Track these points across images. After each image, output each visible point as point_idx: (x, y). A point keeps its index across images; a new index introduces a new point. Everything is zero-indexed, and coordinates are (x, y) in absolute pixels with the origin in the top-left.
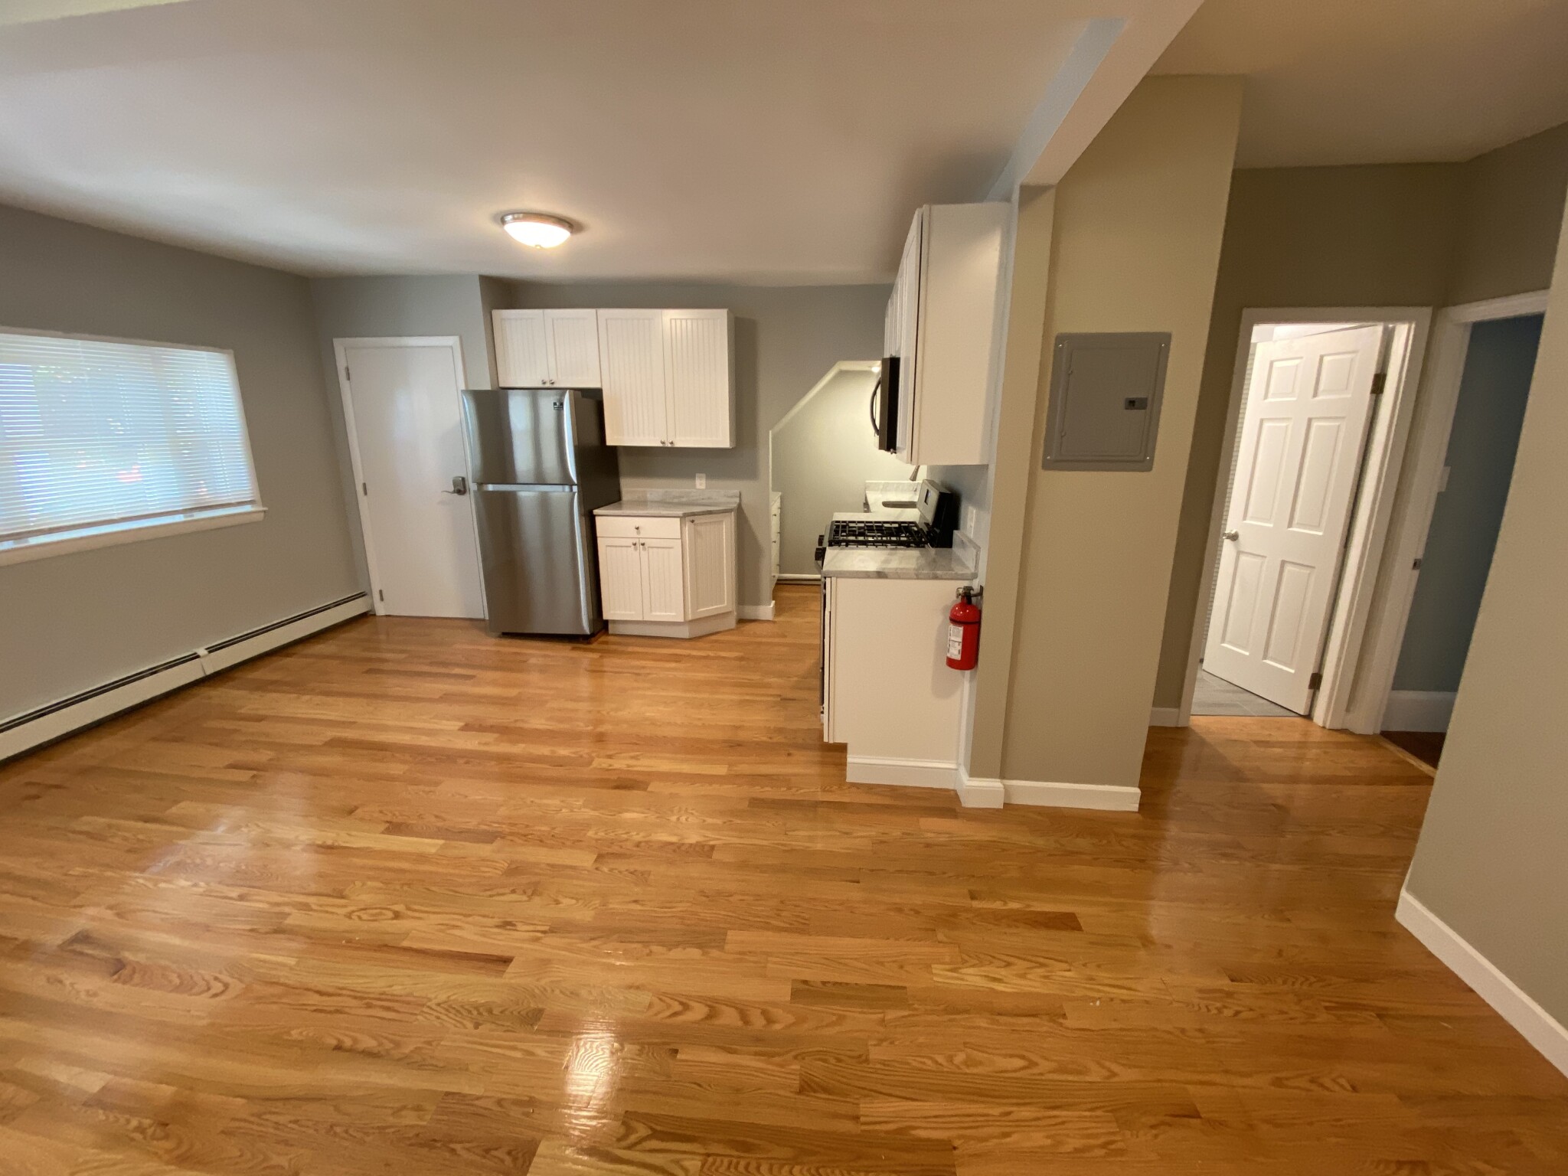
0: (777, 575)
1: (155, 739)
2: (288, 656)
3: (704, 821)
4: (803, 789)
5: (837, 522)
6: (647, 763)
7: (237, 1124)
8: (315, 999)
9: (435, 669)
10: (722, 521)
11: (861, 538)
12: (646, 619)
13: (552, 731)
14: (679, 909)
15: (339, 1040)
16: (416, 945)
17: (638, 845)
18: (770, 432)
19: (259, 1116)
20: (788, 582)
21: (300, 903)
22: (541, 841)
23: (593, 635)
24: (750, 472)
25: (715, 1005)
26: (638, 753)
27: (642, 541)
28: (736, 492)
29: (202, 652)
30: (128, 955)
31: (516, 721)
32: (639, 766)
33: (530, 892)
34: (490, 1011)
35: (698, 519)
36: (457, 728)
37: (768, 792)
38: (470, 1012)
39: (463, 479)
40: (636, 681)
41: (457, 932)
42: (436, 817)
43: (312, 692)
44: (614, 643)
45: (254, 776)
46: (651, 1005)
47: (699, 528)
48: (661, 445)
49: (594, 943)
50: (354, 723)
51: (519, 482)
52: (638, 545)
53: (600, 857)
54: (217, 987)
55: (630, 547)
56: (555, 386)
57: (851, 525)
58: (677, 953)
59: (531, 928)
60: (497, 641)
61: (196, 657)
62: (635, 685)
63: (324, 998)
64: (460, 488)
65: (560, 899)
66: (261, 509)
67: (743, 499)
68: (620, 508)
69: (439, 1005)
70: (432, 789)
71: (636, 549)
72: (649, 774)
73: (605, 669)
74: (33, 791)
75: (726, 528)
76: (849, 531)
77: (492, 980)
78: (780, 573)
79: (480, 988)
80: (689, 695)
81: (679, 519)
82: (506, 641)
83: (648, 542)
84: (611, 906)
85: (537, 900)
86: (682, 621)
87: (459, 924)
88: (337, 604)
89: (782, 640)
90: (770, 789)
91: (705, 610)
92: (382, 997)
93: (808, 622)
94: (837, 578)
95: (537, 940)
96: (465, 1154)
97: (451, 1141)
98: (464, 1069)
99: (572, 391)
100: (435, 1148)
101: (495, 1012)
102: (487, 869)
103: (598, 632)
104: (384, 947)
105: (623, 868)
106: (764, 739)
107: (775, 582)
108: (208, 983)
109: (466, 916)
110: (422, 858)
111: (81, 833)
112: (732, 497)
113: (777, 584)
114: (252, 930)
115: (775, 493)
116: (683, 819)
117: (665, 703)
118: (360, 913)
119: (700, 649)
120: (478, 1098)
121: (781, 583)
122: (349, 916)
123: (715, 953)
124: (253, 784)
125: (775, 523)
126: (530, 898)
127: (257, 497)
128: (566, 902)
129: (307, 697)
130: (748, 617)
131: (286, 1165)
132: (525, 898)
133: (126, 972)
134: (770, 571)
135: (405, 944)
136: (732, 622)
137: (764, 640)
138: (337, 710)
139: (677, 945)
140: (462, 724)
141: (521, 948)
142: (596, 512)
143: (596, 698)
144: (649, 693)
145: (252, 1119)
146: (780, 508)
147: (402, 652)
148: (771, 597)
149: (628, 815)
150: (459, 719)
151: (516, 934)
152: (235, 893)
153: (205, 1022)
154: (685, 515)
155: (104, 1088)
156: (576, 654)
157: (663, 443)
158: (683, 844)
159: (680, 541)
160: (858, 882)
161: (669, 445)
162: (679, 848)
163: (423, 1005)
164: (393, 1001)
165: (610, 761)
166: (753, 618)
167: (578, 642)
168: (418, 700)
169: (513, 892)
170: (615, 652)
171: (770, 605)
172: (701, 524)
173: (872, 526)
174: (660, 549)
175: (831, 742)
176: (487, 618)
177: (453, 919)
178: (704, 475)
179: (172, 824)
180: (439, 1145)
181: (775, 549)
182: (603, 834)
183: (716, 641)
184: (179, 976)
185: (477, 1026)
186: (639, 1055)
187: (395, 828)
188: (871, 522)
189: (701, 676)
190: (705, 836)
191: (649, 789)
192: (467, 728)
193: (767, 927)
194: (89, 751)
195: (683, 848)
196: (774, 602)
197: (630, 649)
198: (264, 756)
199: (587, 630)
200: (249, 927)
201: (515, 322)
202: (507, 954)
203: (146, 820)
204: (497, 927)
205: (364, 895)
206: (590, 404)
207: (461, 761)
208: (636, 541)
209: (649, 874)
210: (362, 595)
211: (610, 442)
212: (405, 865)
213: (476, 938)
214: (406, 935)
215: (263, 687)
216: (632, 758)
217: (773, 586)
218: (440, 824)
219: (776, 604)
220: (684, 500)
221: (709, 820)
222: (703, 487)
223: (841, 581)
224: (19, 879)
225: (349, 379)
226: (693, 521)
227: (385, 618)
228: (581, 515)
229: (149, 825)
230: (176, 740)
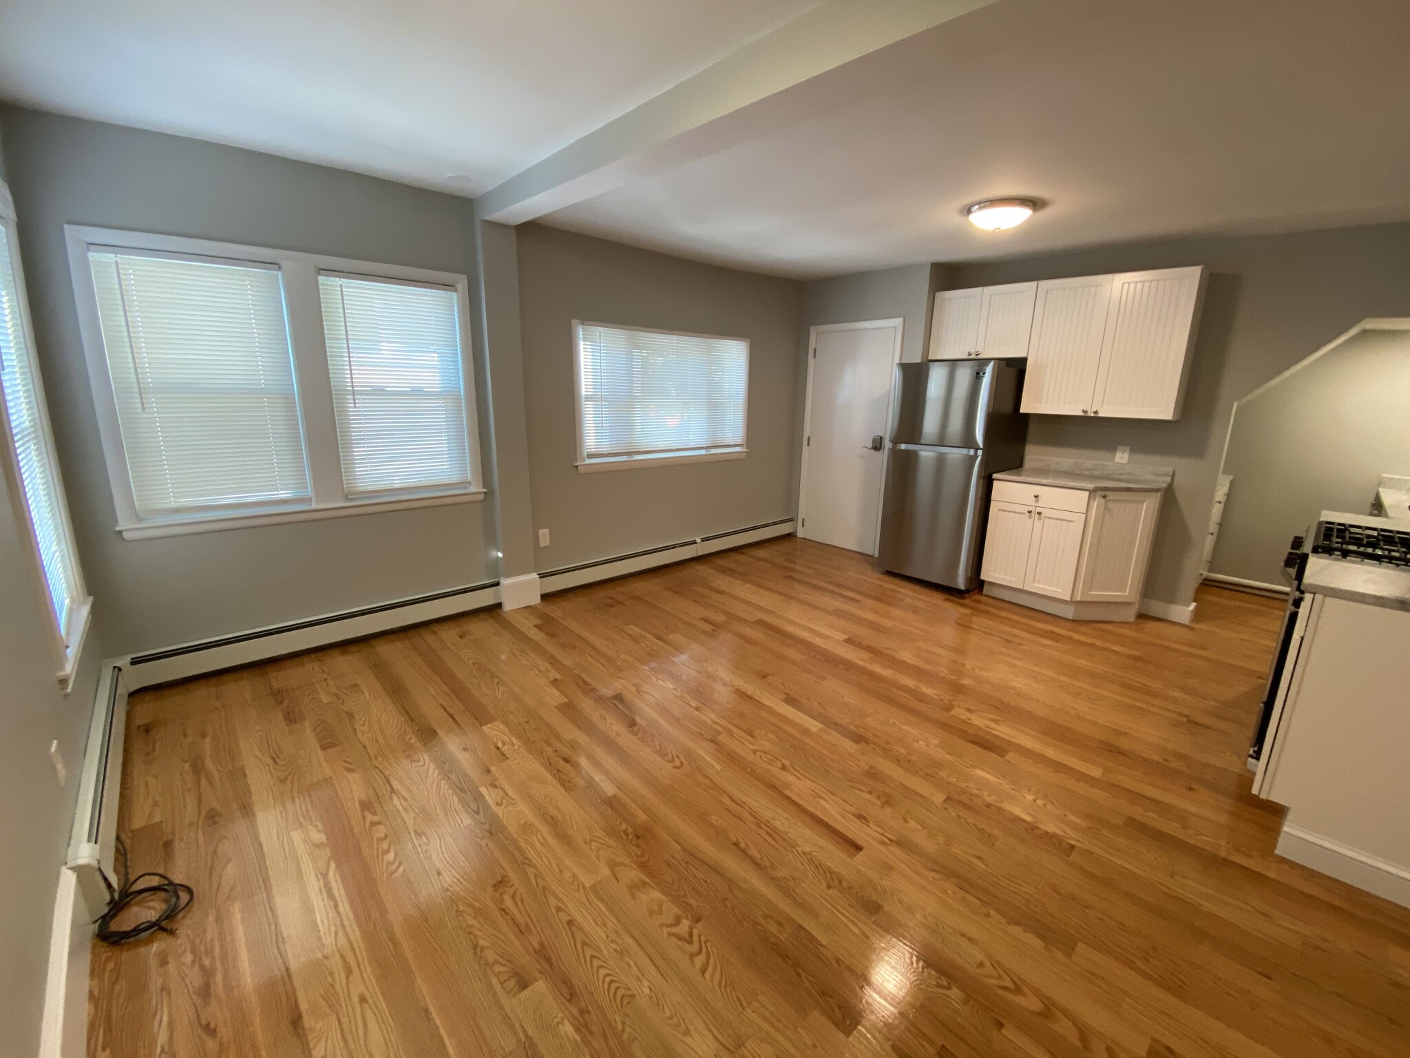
0: (1206, 574)
1: (667, 589)
2: (742, 554)
3: (1066, 815)
4: (1203, 835)
5: (1328, 523)
6: (1004, 731)
7: (674, 861)
8: (726, 800)
9: (831, 587)
10: (1144, 501)
11: (1370, 550)
12: (1027, 588)
13: (918, 668)
14: (1024, 889)
15: (738, 839)
16: (795, 798)
17: (989, 806)
18: (1236, 404)
19: (687, 863)
20: (1217, 584)
21: (728, 729)
22: (898, 761)
23: (967, 591)
24: (1197, 449)
25: (1052, 1007)
26: (999, 718)
27: (1039, 510)
28: (1169, 470)
29: (698, 540)
30: (638, 719)
31: (888, 648)
32: (998, 731)
33: (883, 799)
34: (840, 882)
35: (1111, 495)
36: (842, 639)
37: (1152, 818)
38: (825, 873)
39: (881, 438)
40: (1005, 647)
41: (823, 803)
42: (820, 704)
43: (752, 582)
44: (985, 604)
45: (713, 630)
46: (981, 965)
47: (1111, 505)
48: (1082, 414)
49: (934, 875)
50: (774, 612)
51: (922, 442)
52: (1033, 514)
53: (948, 799)
54: (677, 763)
55: (1024, 514)
56: (979, 357)
57: (1353, 530)
58: (1016, 931)
59: (881, 831)
60: (880, 576)
61: (695, 542)
62: (1004, 650)
63: (732, 803)
64: (877, 445)
65: (908, 818)
66: (745, 450)
67: (1177, 478)
68: (1019, 475)
69: (804, 853)
70: (819, 681)
71: (1030, 517)
72: (1009, 742)
73: (974, 626)
74: (610, 601)
75: (1146, 511)
76: (1350, 538)
77: (843, 856)
78: (1210, 570)
79: (834, 857)
80: (1062, 678)
81: (1087, 493)
82: (887, 578)
83: (1045, 512)
84: (954, 850)
85: (888, 809)
86: (1069, 599)
87: (826, 798)
88: (775, 524)
89: (1201, 652)
90: (1156, 817)
91: (1097, 594)
92: (767, 823)
93: (1243, 640)
94: (1325, 596)
95: (884, 844)
96: (807, 984)
97: (798, 966)
98: (816, 916)
99: (997, 362)
100: (787, 963)
101: (844, 884)
102: (850, 763)
103: (972, 591)
104: (772, 787)
105: (971, 821)
106: (1156, 758)
107: (1200, 581)
108: (673, 758)
109: (831, 793)
110: (806, 732)
111: (628, 634)
112: (1161, 475)
113: (1201, 584)
114: (700, 734)
115: (1226, 476)
116: (1040, 802)
117: (1035, 678)
118: (762, 754)
119: (1085, 634)
120: (822, 946)
121: (1207, 584)
122: (755, 752)
123: (1059, 955)
124: (712, 635)
125: (1216, 511)
126: (882, 807)
127: (745, 443)
128: (913, 824)
129: (749, 585)
130: (1151, 614)
131: (695, 908)
132: (878, 803)
133: (635, 728)
134: (1195, 567)
135: (787, 792)
136: (1130, 615)
137: (1172, 645)
138: (765, 599)
139: (1019, 924)
140: (846, 637)
141: (871, 844)
142: (995, 476)
143: (959, 650)
144: (1019, 663)
145: (682, 862)
146: (1228, 495)
147: (810, 568)
148: (1193, 597)
149: (979, 772)
150: (844, 632)
151: (868, 830)
152: (694, 704)
153: (666, 782)
154: (1097, 489)
155: (614, 795)
156: (948, 605)
157: (1085, 412)
158: (1038, 828)
159: (1084, 515)
160: (1270, 978)
161: (1092, 415)
162: (1032, 829)
163: (794, 847)
164: (775, 832)
165: (969, 715)
166: (1160, 616)
167: (953, 595)
168: (816, 608)
169: (870, 792)
170: (986, 613)
171: (1188, 605)
172: (1115, 501)
173: (1393, 537)
174: (1058, 521)
175: (1263, 796)
176: (876, 555)
177: (822, 792)
178: (1128, 448)
179: (669, 645)
180: (789, 962)
181: (1210, 542)
182: (955, 780)
183: (1107, 631)
184: (660, 745)
185: (829, 887)
186: (964, 1004)
187: (790, 700)
188: (1391, 531)
189: (1082, 663)
190: (1064, 832)
191: (1006, 758)
192: (849, 641)
193: (1129, 964)
194: (638, 586)
195: (1037, 832)
196: (1194, 604)
197: (1003, 614)
198: (720, 618)
199: (961, 584)
200: (698, 730)
201: (956, 301)
202: (862, 843)
203: (659, 638)
204: (854, 815)
205: (766, 742)
206: (1012, 372)
207: (842, 667)
208: (1030, 509)
209: (996, 840)
210: (790, 520)
211: (1024, 409)
212: (793, 732)
213: (836, 815)
214: (788, 786)
215: (725, 571)
216: (992, 720)
217: (1197, 585)
218: (822, 711)
219: (1197, 608)
220: (1097, 473)
221: (1072, 818)
222: (1125, 460)
223: (1330, 601)
224: (598, 651)
225: (815, 357)
226: (1104, 497)
227: (803, 540)
228: (979, 477)
229: (658, 642)
230: (677, 593)
